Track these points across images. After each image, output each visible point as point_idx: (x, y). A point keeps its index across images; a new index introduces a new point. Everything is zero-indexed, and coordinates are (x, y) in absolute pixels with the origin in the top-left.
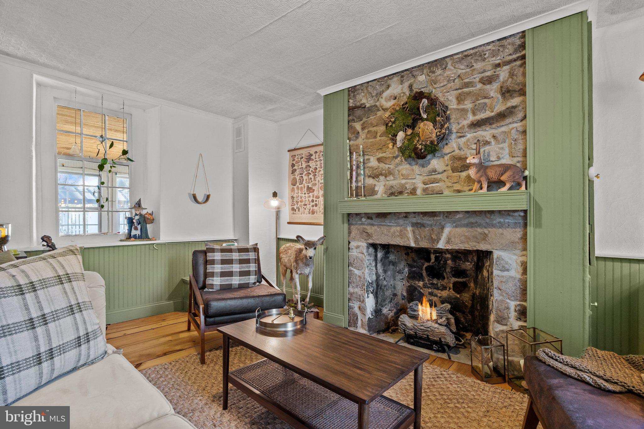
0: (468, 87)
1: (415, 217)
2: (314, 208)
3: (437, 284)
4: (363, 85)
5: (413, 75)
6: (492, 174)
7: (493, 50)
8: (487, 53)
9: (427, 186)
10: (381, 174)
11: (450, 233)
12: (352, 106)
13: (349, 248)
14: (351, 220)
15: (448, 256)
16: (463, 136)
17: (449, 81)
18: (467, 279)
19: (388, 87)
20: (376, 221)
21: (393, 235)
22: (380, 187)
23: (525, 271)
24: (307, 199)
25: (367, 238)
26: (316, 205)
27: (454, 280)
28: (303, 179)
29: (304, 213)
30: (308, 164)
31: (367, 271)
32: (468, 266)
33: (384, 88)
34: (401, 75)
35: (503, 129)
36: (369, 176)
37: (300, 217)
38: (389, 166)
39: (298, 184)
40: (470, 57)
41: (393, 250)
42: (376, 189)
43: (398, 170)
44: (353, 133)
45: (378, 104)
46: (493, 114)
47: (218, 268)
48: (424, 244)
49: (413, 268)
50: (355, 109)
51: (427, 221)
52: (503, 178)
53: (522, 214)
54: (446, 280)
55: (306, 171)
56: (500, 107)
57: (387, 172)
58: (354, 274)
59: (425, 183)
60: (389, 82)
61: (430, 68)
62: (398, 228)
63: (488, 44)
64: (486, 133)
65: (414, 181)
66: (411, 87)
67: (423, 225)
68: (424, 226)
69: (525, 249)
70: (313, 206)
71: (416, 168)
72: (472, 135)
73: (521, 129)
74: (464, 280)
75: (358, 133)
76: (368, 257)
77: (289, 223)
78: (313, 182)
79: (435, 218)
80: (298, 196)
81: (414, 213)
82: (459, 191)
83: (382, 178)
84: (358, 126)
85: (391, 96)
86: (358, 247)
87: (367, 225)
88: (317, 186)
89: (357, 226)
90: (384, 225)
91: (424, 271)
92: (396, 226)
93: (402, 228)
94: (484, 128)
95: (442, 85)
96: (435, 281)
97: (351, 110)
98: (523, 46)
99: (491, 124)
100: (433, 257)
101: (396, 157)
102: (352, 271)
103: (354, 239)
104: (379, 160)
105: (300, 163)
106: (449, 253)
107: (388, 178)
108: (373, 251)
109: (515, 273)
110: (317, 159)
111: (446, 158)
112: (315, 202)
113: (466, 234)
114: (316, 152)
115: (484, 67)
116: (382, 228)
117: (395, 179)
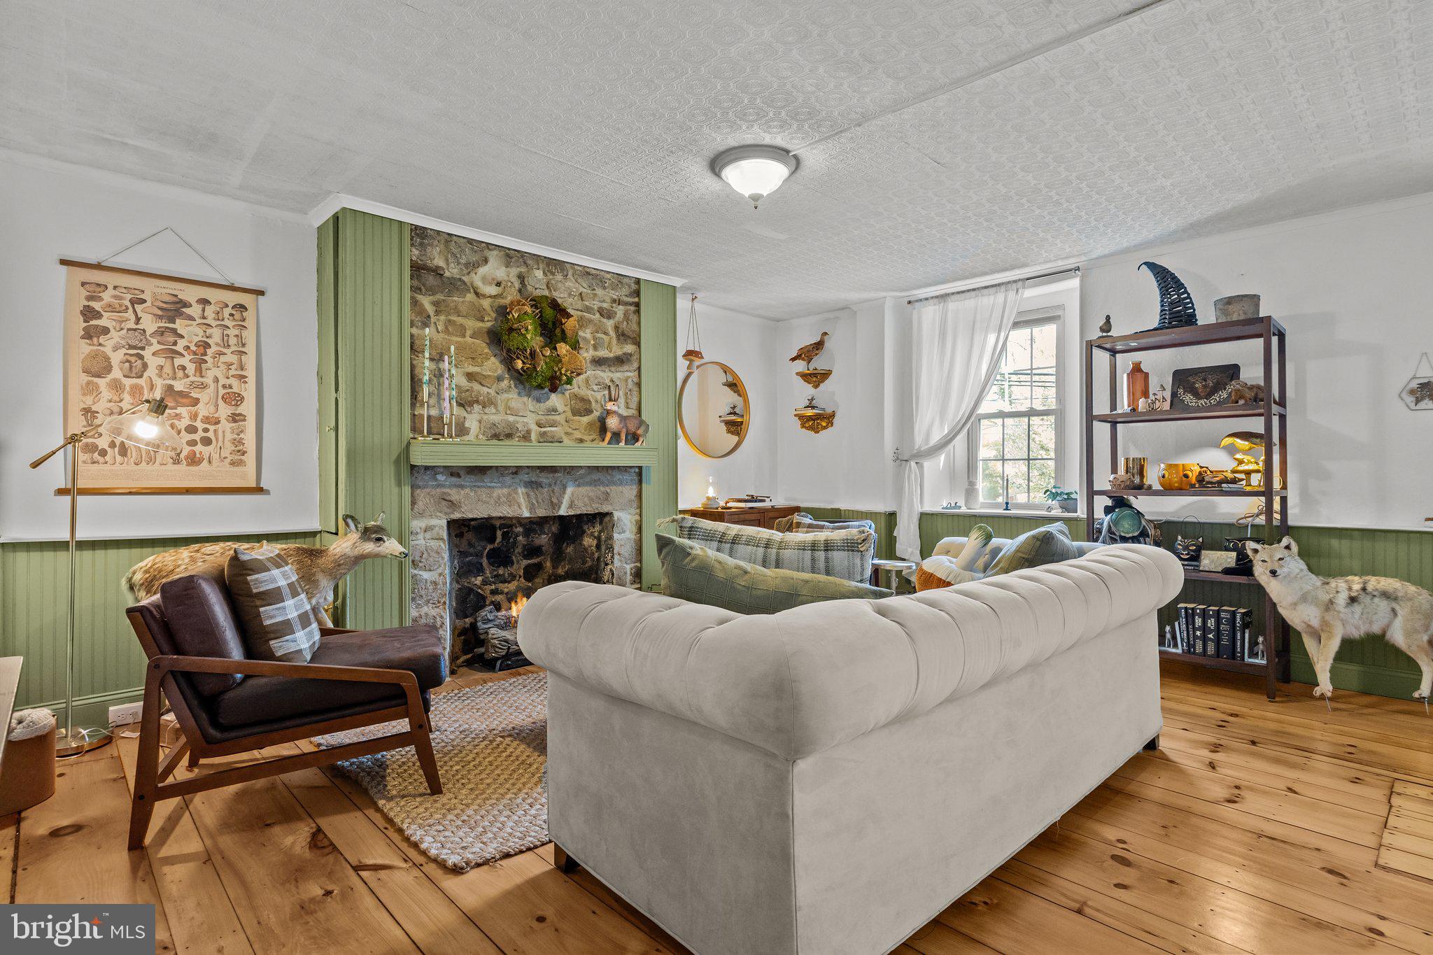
0: (590, 313)
1: (528, 474)
2: (199, 448)
3: (504, 574)
4: (441, 233)
5: (525, 262)
7: (613, 282)
8: (607, 281)
9: (543, 430)
10: (477, 402)
11: (573, 494)
12: (418, 263)
13: (411, 533)
14: (415, 478)
15: (520, 529)
17: (570, 295)
18: (542, 557)
19: (486, 261)
20: (467, 480)
21: (498, 502)
22: (475, 422)
23: (640, 530)
25: (448, 510)
26: (207, 442)
27: (525, 562)
28: (145, 366)
29: (152, 461)
30: (171, 326)
31: (447, 569)
32: (543, 540)
33: (478, 257)
34: (510, 256)
35: (618, 375)
37: (129, 472)
38: (490, 391)
39: (116, 373)
40: (590, 277)
42: (467, 425)
43: (503, 399)
44: (420, 314)
45: (465, 278)
46: (611, 355)
48: (541, 512)
49: (467, 557)
50: (423, 269)
51: (544, 479)
54: (515, 566)
55: (159, 342)
56: (617, 350)
57: (486, 400)
58: (420, 581)
59: (540, 426)
60: (486, 252)
61: (548, 265)
62: (505, 491)
63: (610, 272)
64: (606, 375)
65: (525, 420)
66: (521, 278)
67: (540, 485)
68: (542, 487)
69: (640, 507)
70: (194, 443)
71: (530, 403)
72: (594, 372)
73: (636, 380)
74: (540, 559)
75: (429, 316)
76: (446, 547)
78: (192, 378)
79: (555, 475)
80: (116, 409)
81: (528, 467)
82: (581, 441)
83: (476, 408)
84: (426, 302)
85: (493, 279)
86: (428, 529)
87: (450, 487)
88: (212, 390)
89: (428, 490)
90: (482, 487)
91: (485, 559)
92: (501, 487)
93: (510, 490)
94: (603, 368)
96: (500, 571)
97: (418, 269)
98: (637, 293)
99: (609, 366)
100: (499, 534)
101: (500, 379)
102: (416, 575)
103: (421, 515)
104: (470, 376)
105: (129, 316)
106: (521, 526)
107: (487, 410)
109: (632, 533)
110: (214, 323)
111: (568, 396)
112: (200, 434)
113: (590, 494)
114: (205, 302)
115: (604, 297)
116: (479, 491)
117: (498, 412)
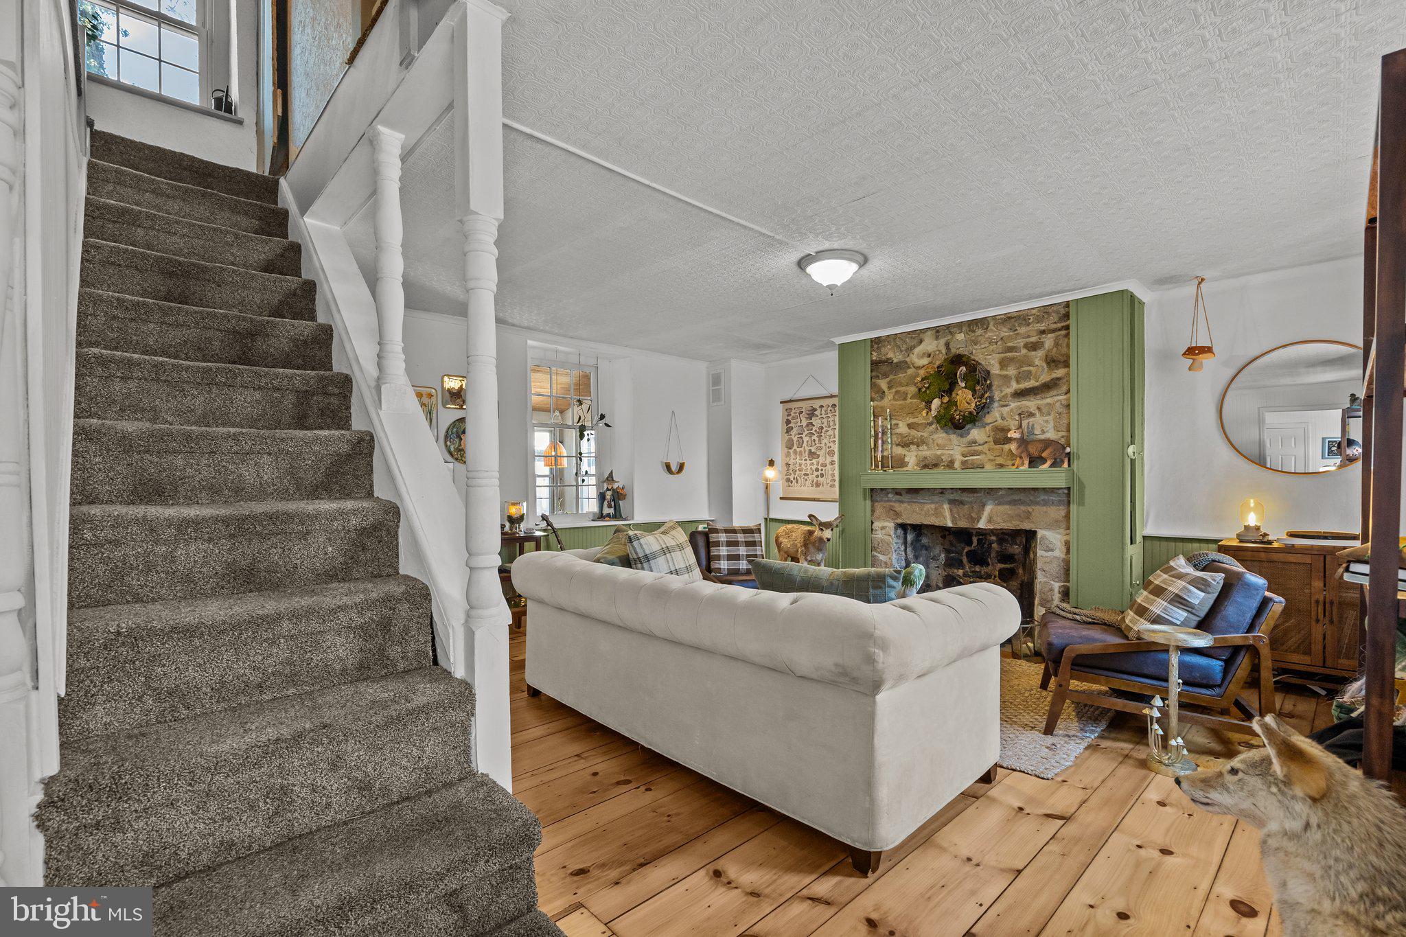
0: (1011, 351)
1: (952, 494)
2: (820, 478)
3: (980, 572)
4: (890, 336)
5: (950, 332)
6: (1033, 450)
7: (1038, 316)
8: (1031, 317)
9: (966, 458)
10: (913, 443)
11: (991, 510)
12: (876, 360)
13: (872, 529)
14: (874, 496)
15: (994, 538)
16: (1006, 406)
17: (990, 343)
18: (1015, 564)
19: (921, 341)
20: (906, 497)
21: (927, 514)
22: (911, 457)
23: (1068, 552)
24: (809, 467)
25: (894, 517)
26: (822, 475)
27: (1000, 566)
28: (803, 441)
29: (805, 485)
30: (811, 421)
31: (895, 556)
32: (1016, 549)
33: (915, 342)
34: (937, 331)
35: (1049, 400)
36: (897, 445)
37: (798, 490)
38: (922, 434)
39: (795, 447)
40: (1013, 320)
41: (926, 532)
42: (906, 460)
43: (932, 439)
44: (878, 392)
45: (908, 360)
46: (1037, 384)
47: (724, 551)
48: (963, 524)
49: (950, 553)
50: (879, 363)
51: (966, 497)
52: (1044, 455)
53: (1066, 491)
54: (990, 567)
55: (807, 430)
56: (1045, 377)
57: (919, 440)
59: (964, 455)
60: (922, 336)
61: (970, 327)
62: (933, 506)
63: (1033, 309)
64: (1030, 404)
65: (951, 452)
66: (947, 345)
67: (962, 503)
69: (1068, 528)
70: (817, 476)
71: (953, 437)
72: (1016, 404)
73: (1064, 402)
74: (1012, 566)
75: (884, 392)
76: (895, 540)
77: (781, 498)
78: (817, 445)
79: (975, 495)
80: (795, 463)
81: (952, 489)
82: (1001, 466)
83: (913, 447)
84: (883, 384)
85: (924, 354)
86: (883, 528)
87: (895, 502)
88: (823, 450)
89: (882, 504)
90: (916, 502)
91: (965, 557)
92: (931, 503)
93: (937, 505)
94: (1028, 397)
95: (983, 346)
96: (977, 569)
97: (875, 364)
98: (1067, 316)
99: (1035, 394)
100: (975, 540)
101: (930, 424)
102: (875, 556)
103: (878, 519)
104: (910, 426)
105: (799, 420)
106: (994, 535)
107: (921, 448)
108: (902, 532)
109: (1059, 553)
110: (824, 416)
111: (988, 428)
112: (820, 472)
113: (1009, 512)
114: (822, 407)
115: (1029, 332)
116: (914, 505)
117: (929, 449)
